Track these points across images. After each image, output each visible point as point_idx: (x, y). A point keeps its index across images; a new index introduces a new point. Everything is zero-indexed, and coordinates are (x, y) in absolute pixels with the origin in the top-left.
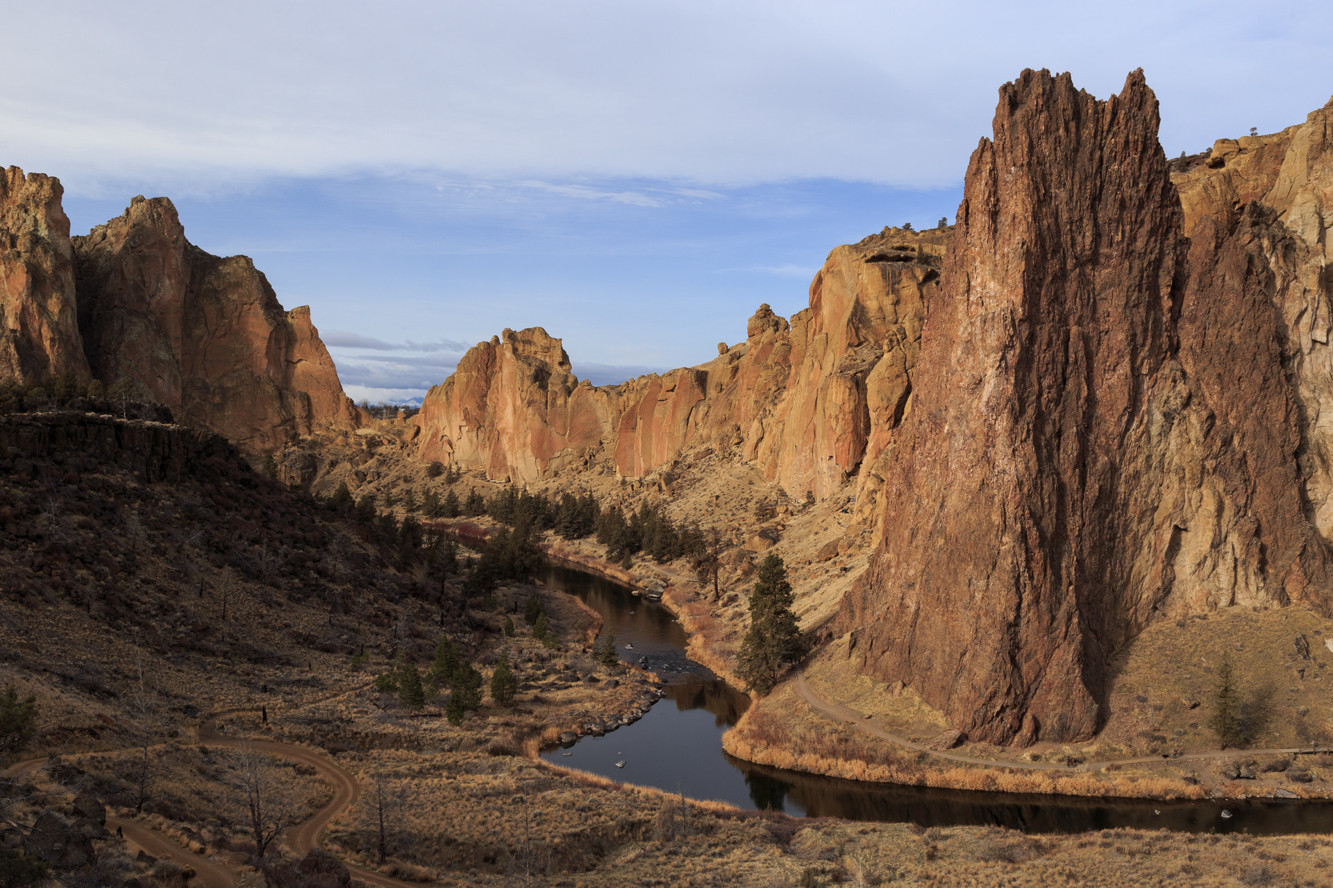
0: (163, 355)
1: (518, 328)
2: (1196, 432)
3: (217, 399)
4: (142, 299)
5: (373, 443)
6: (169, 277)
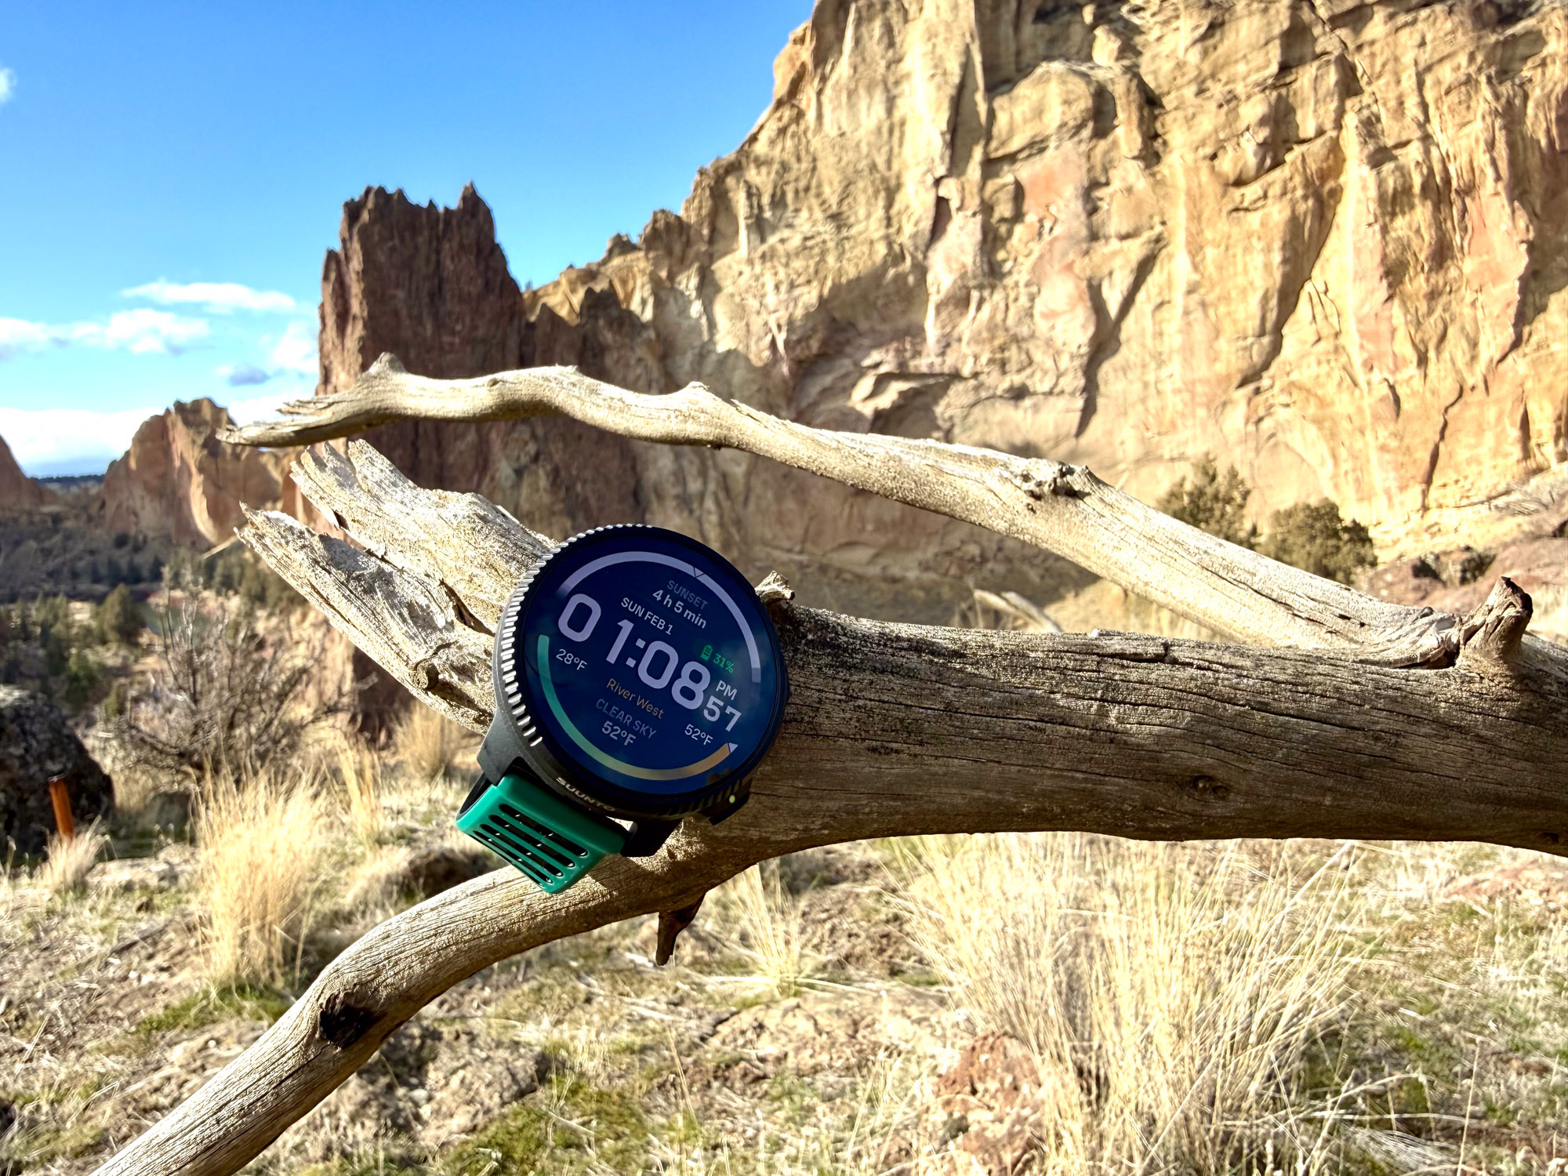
1: (187, 399)
2: (543, 482)
5: (57, 519)
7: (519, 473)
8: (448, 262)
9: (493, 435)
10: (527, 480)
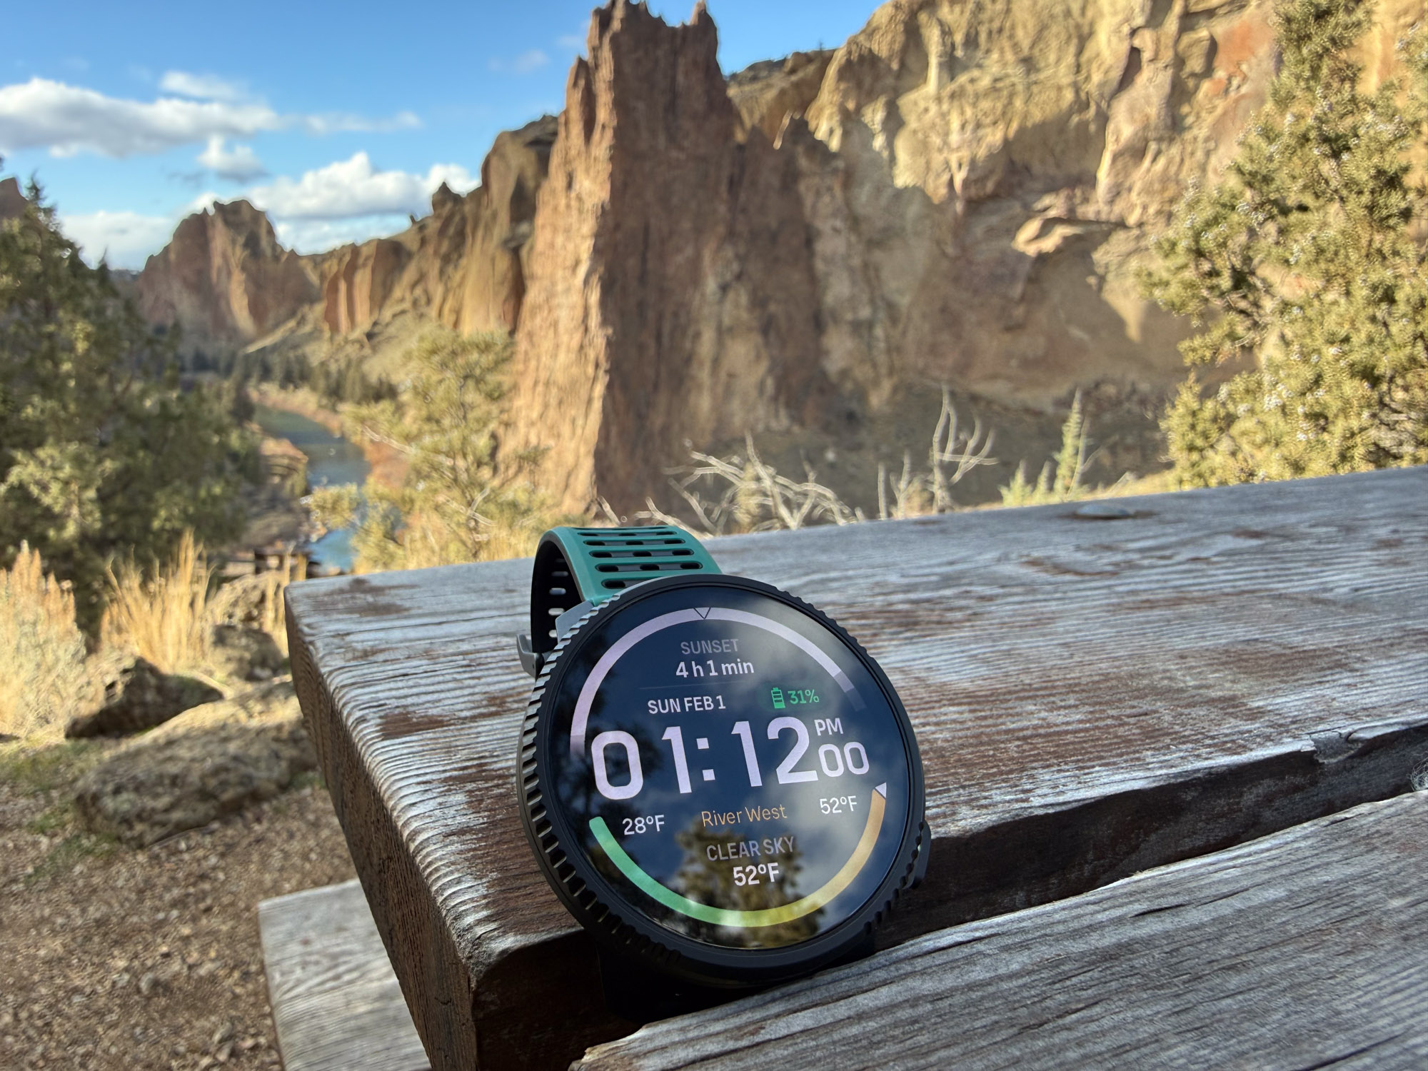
1: (226, 200)
2: (744, 299)
7: (724, 288)
8: (682, 78)
9: (706, 252)
10: (731, 295)
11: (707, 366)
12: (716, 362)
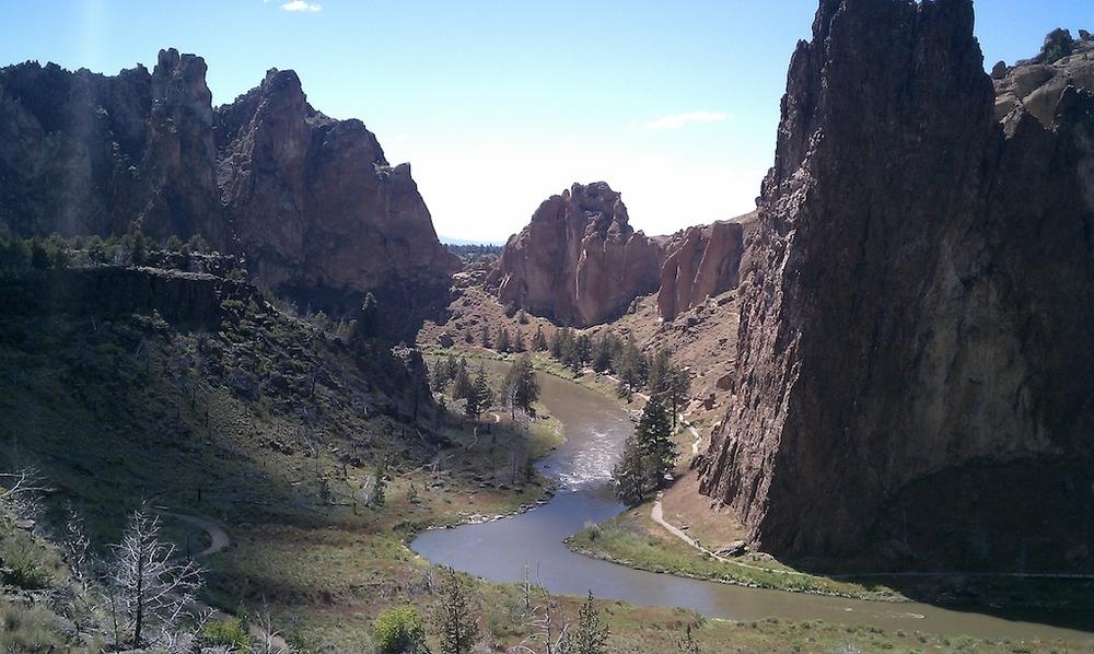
0: (288, 206)
2: (993, 297)
3: (332, 245)
4: (270, 159)
6: (293, 139)
7: (968, 283)
8: (921, 57)
9: (945, 242)
10: (976, 291)
11: (942, 371)
12: (954, 366)
